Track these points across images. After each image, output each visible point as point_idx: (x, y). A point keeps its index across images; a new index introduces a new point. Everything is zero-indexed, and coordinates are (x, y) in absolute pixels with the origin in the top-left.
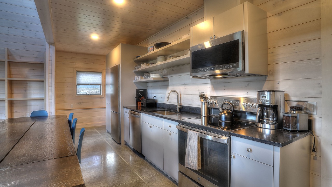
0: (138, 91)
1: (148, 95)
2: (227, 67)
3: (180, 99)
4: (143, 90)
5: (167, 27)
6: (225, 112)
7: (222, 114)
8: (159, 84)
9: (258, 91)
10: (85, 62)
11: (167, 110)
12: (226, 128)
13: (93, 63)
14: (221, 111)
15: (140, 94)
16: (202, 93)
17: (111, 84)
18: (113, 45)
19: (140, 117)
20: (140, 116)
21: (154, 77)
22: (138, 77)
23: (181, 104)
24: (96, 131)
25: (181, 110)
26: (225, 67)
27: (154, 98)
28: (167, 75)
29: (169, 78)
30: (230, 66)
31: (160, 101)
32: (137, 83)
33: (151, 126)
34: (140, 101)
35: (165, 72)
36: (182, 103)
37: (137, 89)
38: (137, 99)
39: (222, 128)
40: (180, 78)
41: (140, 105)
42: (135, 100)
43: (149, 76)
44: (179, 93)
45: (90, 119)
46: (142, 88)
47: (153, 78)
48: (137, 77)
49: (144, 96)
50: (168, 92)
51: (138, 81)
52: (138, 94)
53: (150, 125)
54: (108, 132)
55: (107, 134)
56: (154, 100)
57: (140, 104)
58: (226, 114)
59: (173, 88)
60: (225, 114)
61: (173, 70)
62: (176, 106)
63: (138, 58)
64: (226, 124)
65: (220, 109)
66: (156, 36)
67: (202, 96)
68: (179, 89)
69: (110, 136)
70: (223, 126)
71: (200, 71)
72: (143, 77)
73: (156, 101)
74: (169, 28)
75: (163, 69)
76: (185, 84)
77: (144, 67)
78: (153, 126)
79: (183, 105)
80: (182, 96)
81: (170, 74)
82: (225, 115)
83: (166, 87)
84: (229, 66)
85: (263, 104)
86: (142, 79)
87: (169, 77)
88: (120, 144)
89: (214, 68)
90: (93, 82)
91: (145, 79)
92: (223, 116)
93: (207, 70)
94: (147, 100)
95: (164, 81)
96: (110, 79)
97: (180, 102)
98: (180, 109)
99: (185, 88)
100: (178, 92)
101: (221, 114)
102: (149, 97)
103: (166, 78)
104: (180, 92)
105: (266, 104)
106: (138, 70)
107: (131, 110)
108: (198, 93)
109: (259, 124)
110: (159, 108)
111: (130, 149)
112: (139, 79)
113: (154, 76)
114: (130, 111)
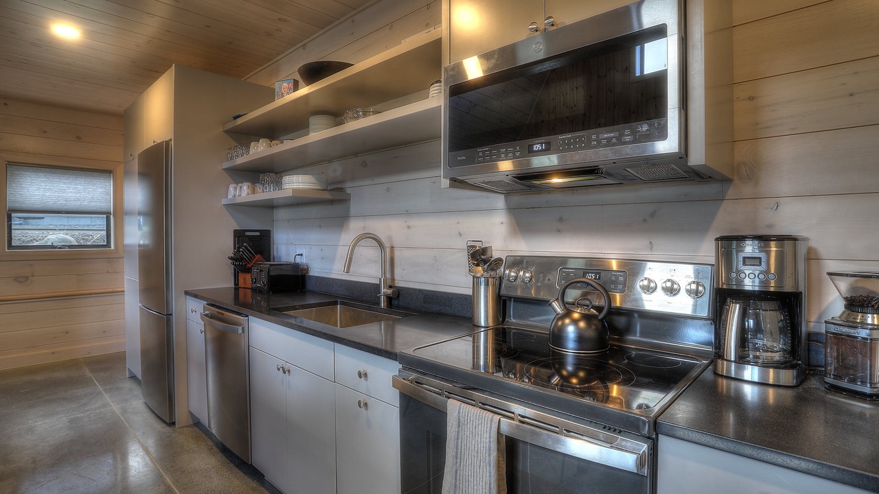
0: (239, 235)
1: (277, 248)
2: (609, 140)
3: (390, 264)
4: (258, 234)
5: (346, 17)
6: (576, 316)
7: (564, 325)
8: (314, 211)
9: (722, 239)
10: (45, 132)
11: (342, 303)
12: (582, 374)
13: (78, 138)
14: (559, 310)
15: (246, 247)
16: (478, 245)
17: (140, 214)
18: (145, 73)
19: (243, 332)
20: (243, 329)
21: (295, 186)
22: (238, 188)
23: (393, 279)
24: (88, 374)
25: (395, 302)
26: (599, 142)
27: (298, 260)
28: (342, 182)
29: (349, 191)
30: (622, 135)
31: (317, 269)
32: (237, 208)
33: (287, 366)
34: (248, 271)
35: (335, 170)
36: (397, 277)
37: (235, 231)
38: (235, 265)
39: (565, 373)
40: (388, 190)
41: (245, 283)
42: (229, 270)
43: (278, 184)
44: (387, 244)
45: (67, 333)
46: (253, 224)
47: (294, 190)
48: (235, 188)
49: (261, 253)
50: (347, 238)
51: (239, 200)
52: (239, 248)
53: (281, 363)
54: (133, 377)
55: (128, 384)
56: (296, 266)
57: (245, 280)
58: (582, 324)
59: (363, 226)
60: (575, 322)
61: (364, 164)
62: (376, 287)
63: (240, 121)
64: (580, 363)
65: (556, 305)
66: (304, 49)
67: (479, 256)
68: (390, 228)
69: (138, 391)
70: (570, 368)
71: (484, 156)
72: (259, 188)
73: (303, 270)
74: (353, 21)
75: (330, 161)
76: (408, 213)
77: (260, 149)
78: (292, 368)
79: (400, 283)
80: (397, 253)
81: (353, 179)
82: (578, 328)
83: (340, 221)
84: (617, 134)
85: (735, 287)
86: (254, 192)
87: (349, 187)
88: (173, 424)
89: (548, 144)
90: (79, 203)
91: (265, 194)
92: (571, 330)
93: (518, 154)
94: (271, 268)
95: (331, 202)
96: (137, 195)
97: (388, 276)
98: (390, 299)
99: (409, 227)
100: (383, 238)
101: (560, 323)
102: (280, 258)
103: (341, 190)
104: (390, 238)
105: (747, 288)
106: (240, 161)
107: (213, 305)
108: (462, 244)
109: (723, 365)
110: (314, 293)
111: (210, 443)
112: (243, 192)
113: (296, 183)
114: (209, 310)
